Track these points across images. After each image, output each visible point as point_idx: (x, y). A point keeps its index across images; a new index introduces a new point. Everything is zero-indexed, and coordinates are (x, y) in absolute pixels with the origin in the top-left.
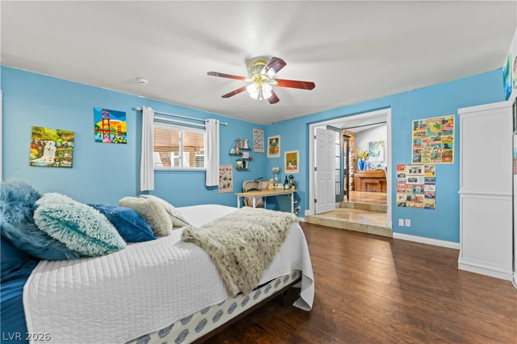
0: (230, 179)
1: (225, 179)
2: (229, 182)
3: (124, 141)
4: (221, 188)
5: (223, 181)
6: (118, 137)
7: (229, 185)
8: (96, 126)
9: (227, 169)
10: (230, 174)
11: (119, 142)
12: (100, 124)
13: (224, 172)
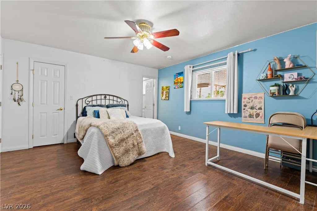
0: (260, 109)
1: (252, 108)
2: (258, 111)
3: (182, 86)
4: (246, 117)
5: (249, 110)
6: (180, 85)
7: (258, 115)
8: (174, 82)
9: (256, 98)
10: (260, 103)
11: (180, 87)
12: (175, 81)
13: (251, 101)
